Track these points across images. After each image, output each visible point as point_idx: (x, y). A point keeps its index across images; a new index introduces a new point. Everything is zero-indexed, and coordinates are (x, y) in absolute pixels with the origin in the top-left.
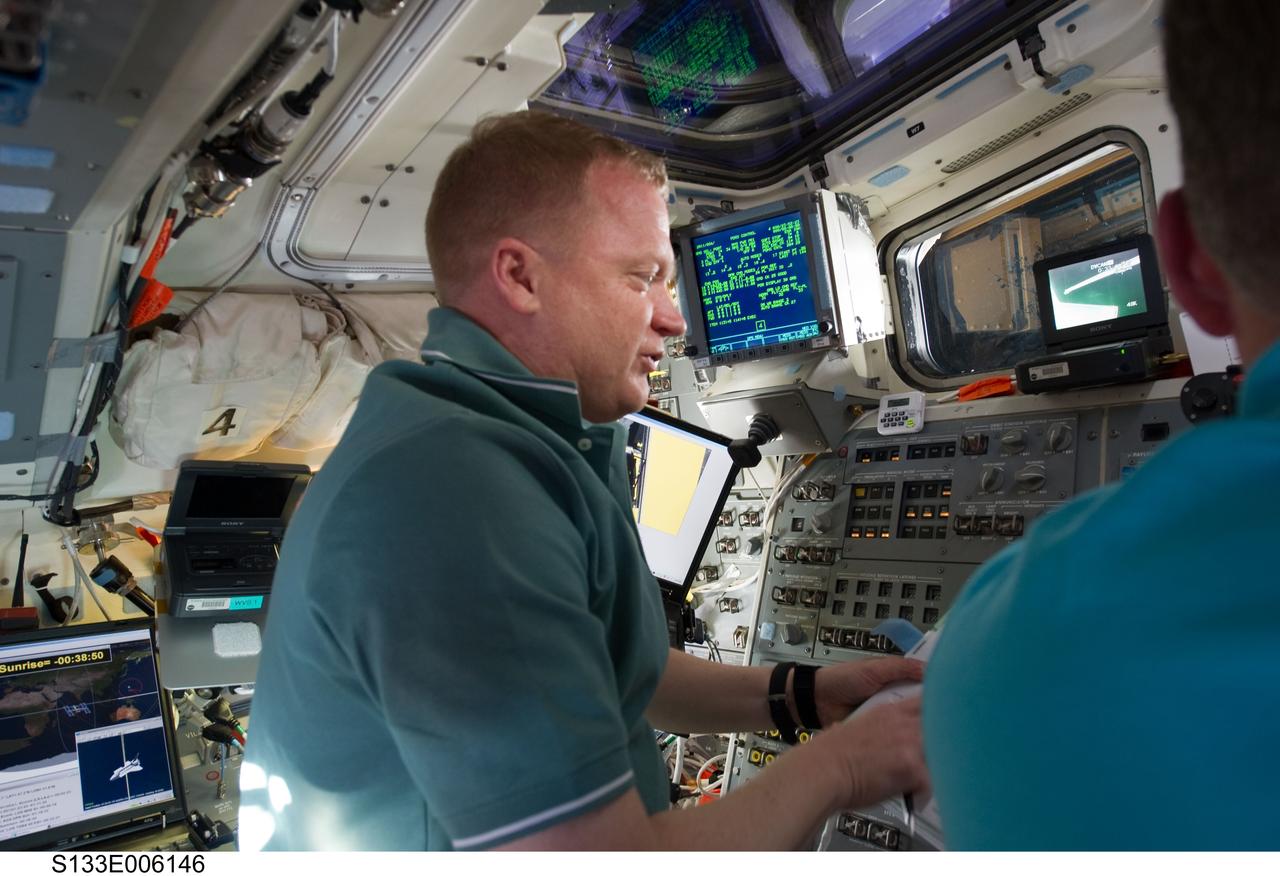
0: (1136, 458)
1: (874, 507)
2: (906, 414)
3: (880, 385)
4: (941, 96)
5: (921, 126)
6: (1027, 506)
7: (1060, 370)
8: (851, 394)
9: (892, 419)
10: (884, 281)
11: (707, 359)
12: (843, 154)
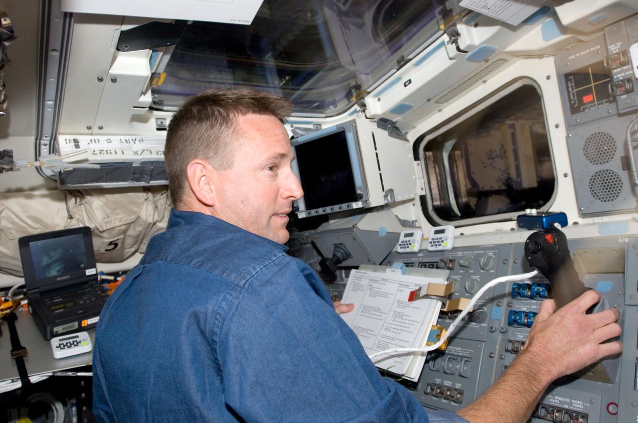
2: (443, 239)
3: (417, 224)
4: (417, 64)
5: (410, 81)
8: (390, 231)
9: (435, 242)
10: (418, 164)
11: (304, 213)
12: (376, 96)
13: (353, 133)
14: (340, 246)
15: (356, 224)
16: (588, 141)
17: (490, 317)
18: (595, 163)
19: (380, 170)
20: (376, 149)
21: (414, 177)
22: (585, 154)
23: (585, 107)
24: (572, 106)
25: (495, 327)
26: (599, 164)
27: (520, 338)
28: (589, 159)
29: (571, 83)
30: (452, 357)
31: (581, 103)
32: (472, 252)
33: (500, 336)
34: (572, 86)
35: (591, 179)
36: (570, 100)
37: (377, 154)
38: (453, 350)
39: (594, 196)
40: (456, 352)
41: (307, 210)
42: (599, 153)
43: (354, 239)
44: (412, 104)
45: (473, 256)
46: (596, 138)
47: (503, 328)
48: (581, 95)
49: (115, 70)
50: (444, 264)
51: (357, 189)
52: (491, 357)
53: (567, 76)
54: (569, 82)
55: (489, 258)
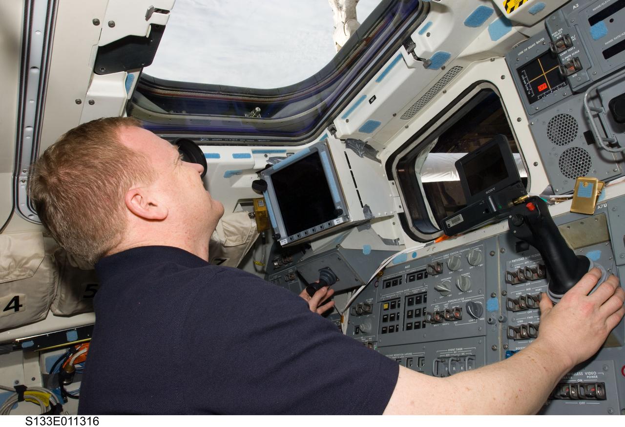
0: (514, 263)
1: (392, 314)
3: (400, 242)
4: (379, 80)
5: (374, 97)
6: (463, 301)
7: (459, 219)
8: (374, 249)
10: (393, 183)
11: (286, 239)
12: (344, 117)
13: (327, 152)
14: (326, 270)
15: (339, 245)
16: (550, 125)
17: (486, 310)
18: (561, 144)
19: (356, 187)
20: (350, 168)
21: (391, 195)
22: (550, 138)
23: (541, 95)
24: (529, 97)
25: (493, 319)
26: (565, 144)
27: (520, 323)
28: (555, 142)
29: (524, 76)
30: (455, 359)
31: (537, 92)
32: (458, 252)
33: (500, 326)
34: (526, 79)
35: (560, 160)
36: (526, 92)
37: (351, 172)
38: (455, 352)
39: (566, 176)
40: (457, 353)
41: (288, 236)
42: (563, 134)
43: (339, 259)
44: (380, 121)
45: (460, 255)
46: (557, 121)
47: (501, 317)
48: (535, 85)
49: (92, 93)
50: (432, 269)
51: (336, 205)
52: (494, 350)
53: (519, 70)
54: (522, 76)
55: (476, 253)
